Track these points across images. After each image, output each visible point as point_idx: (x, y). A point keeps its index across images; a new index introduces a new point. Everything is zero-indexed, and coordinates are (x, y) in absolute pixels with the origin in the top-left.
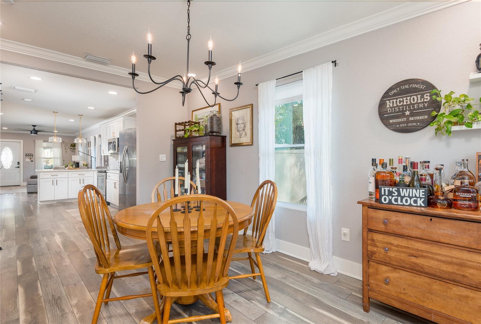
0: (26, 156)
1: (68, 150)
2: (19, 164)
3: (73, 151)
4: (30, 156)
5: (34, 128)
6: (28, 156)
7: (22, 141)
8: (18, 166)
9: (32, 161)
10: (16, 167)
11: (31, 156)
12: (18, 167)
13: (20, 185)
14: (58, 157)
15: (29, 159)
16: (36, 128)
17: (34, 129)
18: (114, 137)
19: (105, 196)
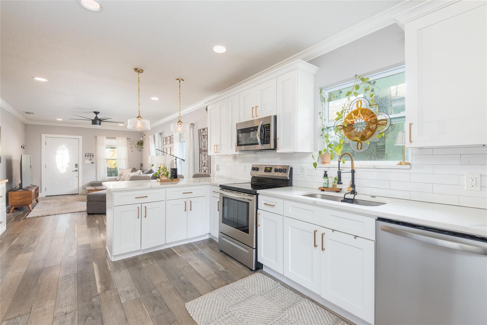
0: (85, 156)
1: (135, 149)
2: (77, 167)
3: (140, 151)
4: (90, 156)
5: (96, 115)
6: (88, 156)
7: (80, 137)
8: (77, 169)
9: (92, 163)
10: (73, 171)
11: (92, 157)
12: (76, 171)
13: (78, 194)
14: (123, 158)
15: (88, 161)
16: (99, 116)
17: (96, 118)
18: (257, 116)
19: (254, 249)
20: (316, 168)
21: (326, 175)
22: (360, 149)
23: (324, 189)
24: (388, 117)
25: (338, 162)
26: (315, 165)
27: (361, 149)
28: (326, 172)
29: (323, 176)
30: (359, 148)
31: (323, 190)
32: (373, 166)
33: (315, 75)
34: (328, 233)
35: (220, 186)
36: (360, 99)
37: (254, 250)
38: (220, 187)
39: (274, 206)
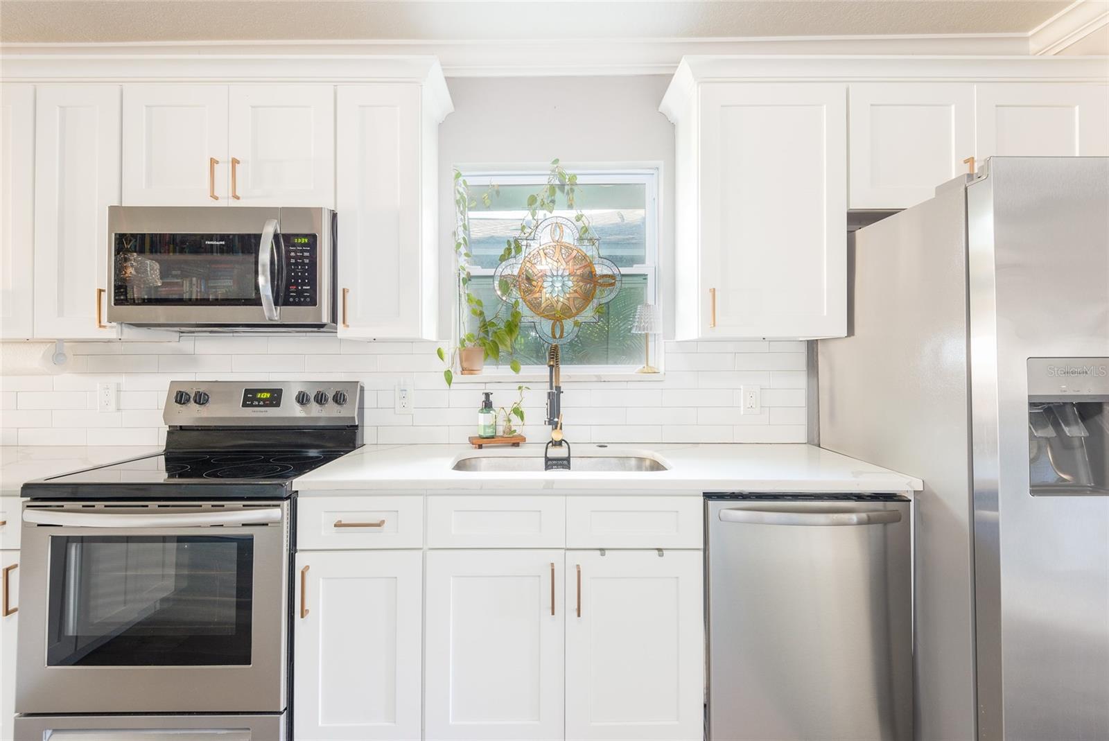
18: (238, 198)
19: (280, 713)
20: (450, 385)
21: (488, 405)
22: (559, 338)
23: (481, 441)
24: (616, 272)
25: (549, 368)
26: (449, 377)
27: (561, 336)
28: (487, 395)
29: (480, 405)
30: (558, 336)
31: (480, 447)
32: (596, 376)
33: (440, 124)
34: (589, 562)
35: (27, 489)
36: (560, 220)
37: (283, 719)
38: (22, 496)
39: (383, 522)
